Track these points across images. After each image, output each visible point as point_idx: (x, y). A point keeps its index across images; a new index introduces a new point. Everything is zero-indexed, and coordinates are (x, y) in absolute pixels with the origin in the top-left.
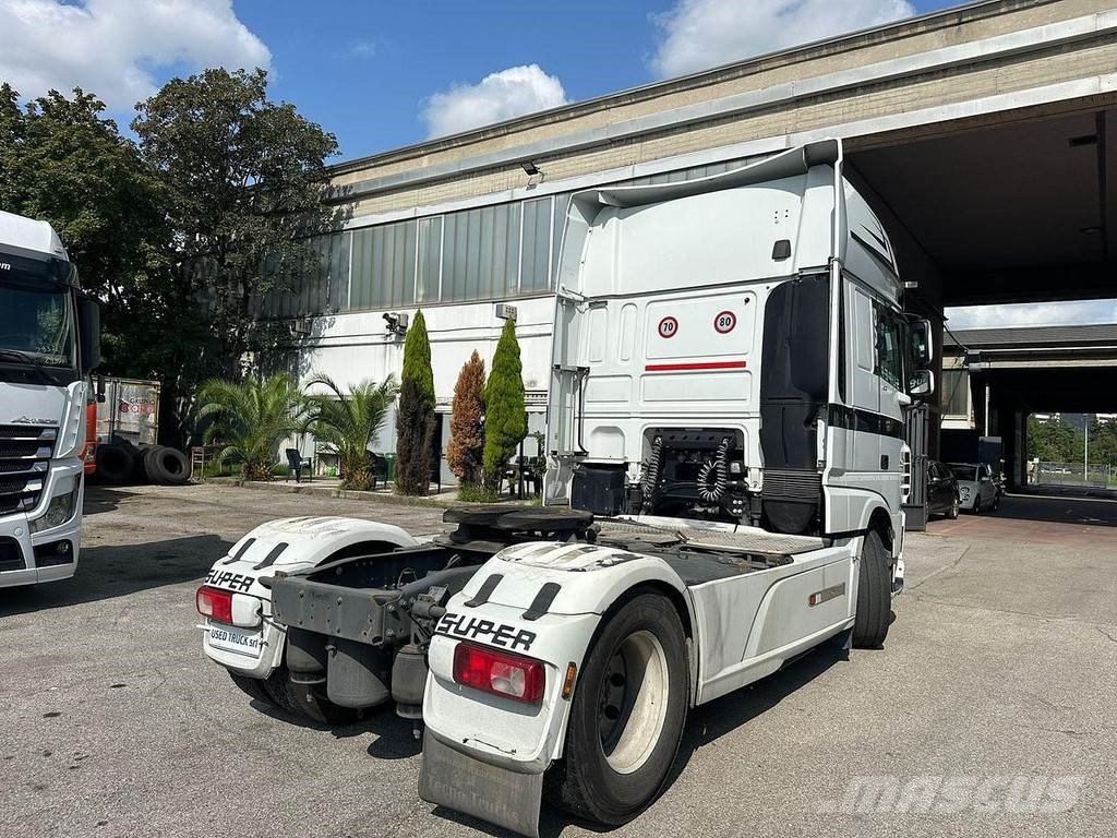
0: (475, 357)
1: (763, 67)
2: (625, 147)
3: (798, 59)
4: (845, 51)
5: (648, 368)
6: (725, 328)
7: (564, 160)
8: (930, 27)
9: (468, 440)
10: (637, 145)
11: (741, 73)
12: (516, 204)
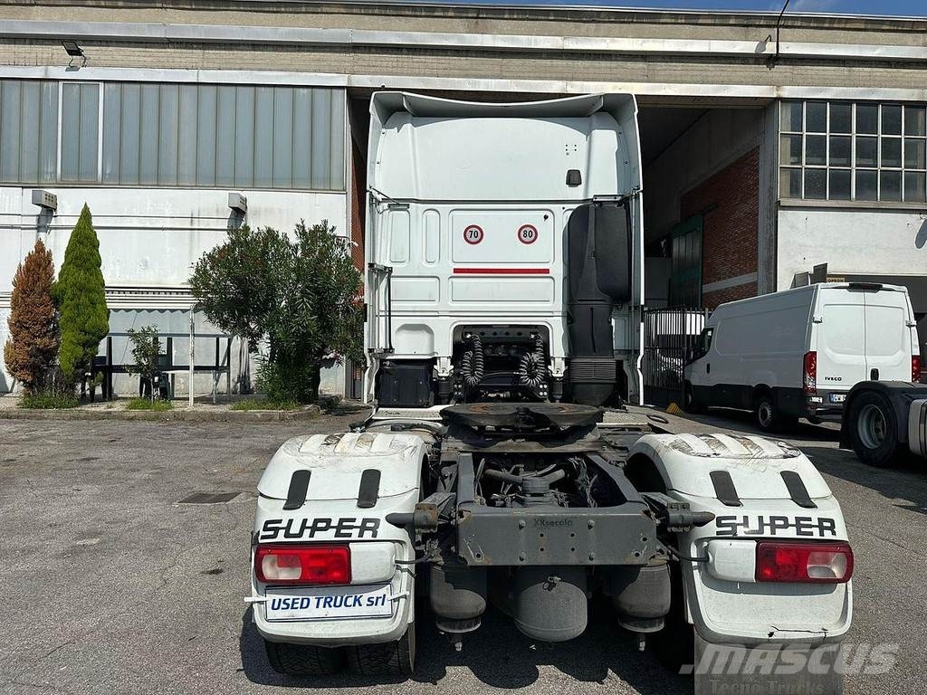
0: (40, 247)
1: (325, 9)
2: (185, 51)
3: (354, 11)
4: (393, 15)
5: (456, 271)
6: (528, 239)
7: (111, 48)
8: (458, 14)
9: (38, 341)
10: (199, 51)
11: (303, 9)
12: (51, 84)
